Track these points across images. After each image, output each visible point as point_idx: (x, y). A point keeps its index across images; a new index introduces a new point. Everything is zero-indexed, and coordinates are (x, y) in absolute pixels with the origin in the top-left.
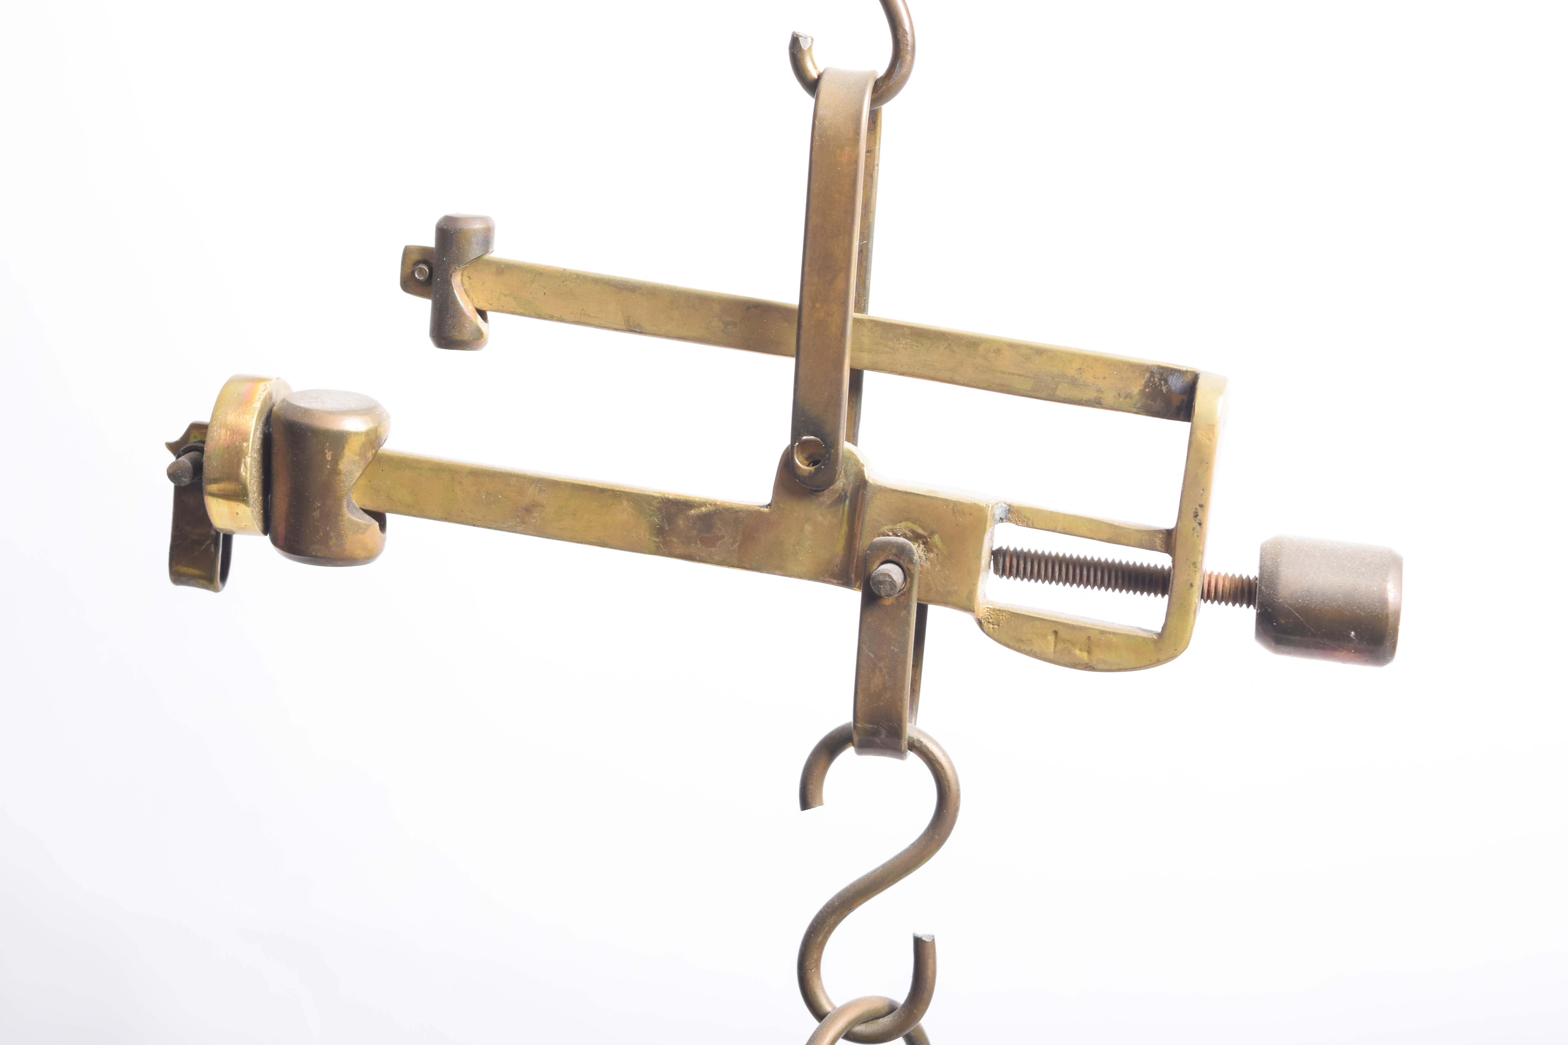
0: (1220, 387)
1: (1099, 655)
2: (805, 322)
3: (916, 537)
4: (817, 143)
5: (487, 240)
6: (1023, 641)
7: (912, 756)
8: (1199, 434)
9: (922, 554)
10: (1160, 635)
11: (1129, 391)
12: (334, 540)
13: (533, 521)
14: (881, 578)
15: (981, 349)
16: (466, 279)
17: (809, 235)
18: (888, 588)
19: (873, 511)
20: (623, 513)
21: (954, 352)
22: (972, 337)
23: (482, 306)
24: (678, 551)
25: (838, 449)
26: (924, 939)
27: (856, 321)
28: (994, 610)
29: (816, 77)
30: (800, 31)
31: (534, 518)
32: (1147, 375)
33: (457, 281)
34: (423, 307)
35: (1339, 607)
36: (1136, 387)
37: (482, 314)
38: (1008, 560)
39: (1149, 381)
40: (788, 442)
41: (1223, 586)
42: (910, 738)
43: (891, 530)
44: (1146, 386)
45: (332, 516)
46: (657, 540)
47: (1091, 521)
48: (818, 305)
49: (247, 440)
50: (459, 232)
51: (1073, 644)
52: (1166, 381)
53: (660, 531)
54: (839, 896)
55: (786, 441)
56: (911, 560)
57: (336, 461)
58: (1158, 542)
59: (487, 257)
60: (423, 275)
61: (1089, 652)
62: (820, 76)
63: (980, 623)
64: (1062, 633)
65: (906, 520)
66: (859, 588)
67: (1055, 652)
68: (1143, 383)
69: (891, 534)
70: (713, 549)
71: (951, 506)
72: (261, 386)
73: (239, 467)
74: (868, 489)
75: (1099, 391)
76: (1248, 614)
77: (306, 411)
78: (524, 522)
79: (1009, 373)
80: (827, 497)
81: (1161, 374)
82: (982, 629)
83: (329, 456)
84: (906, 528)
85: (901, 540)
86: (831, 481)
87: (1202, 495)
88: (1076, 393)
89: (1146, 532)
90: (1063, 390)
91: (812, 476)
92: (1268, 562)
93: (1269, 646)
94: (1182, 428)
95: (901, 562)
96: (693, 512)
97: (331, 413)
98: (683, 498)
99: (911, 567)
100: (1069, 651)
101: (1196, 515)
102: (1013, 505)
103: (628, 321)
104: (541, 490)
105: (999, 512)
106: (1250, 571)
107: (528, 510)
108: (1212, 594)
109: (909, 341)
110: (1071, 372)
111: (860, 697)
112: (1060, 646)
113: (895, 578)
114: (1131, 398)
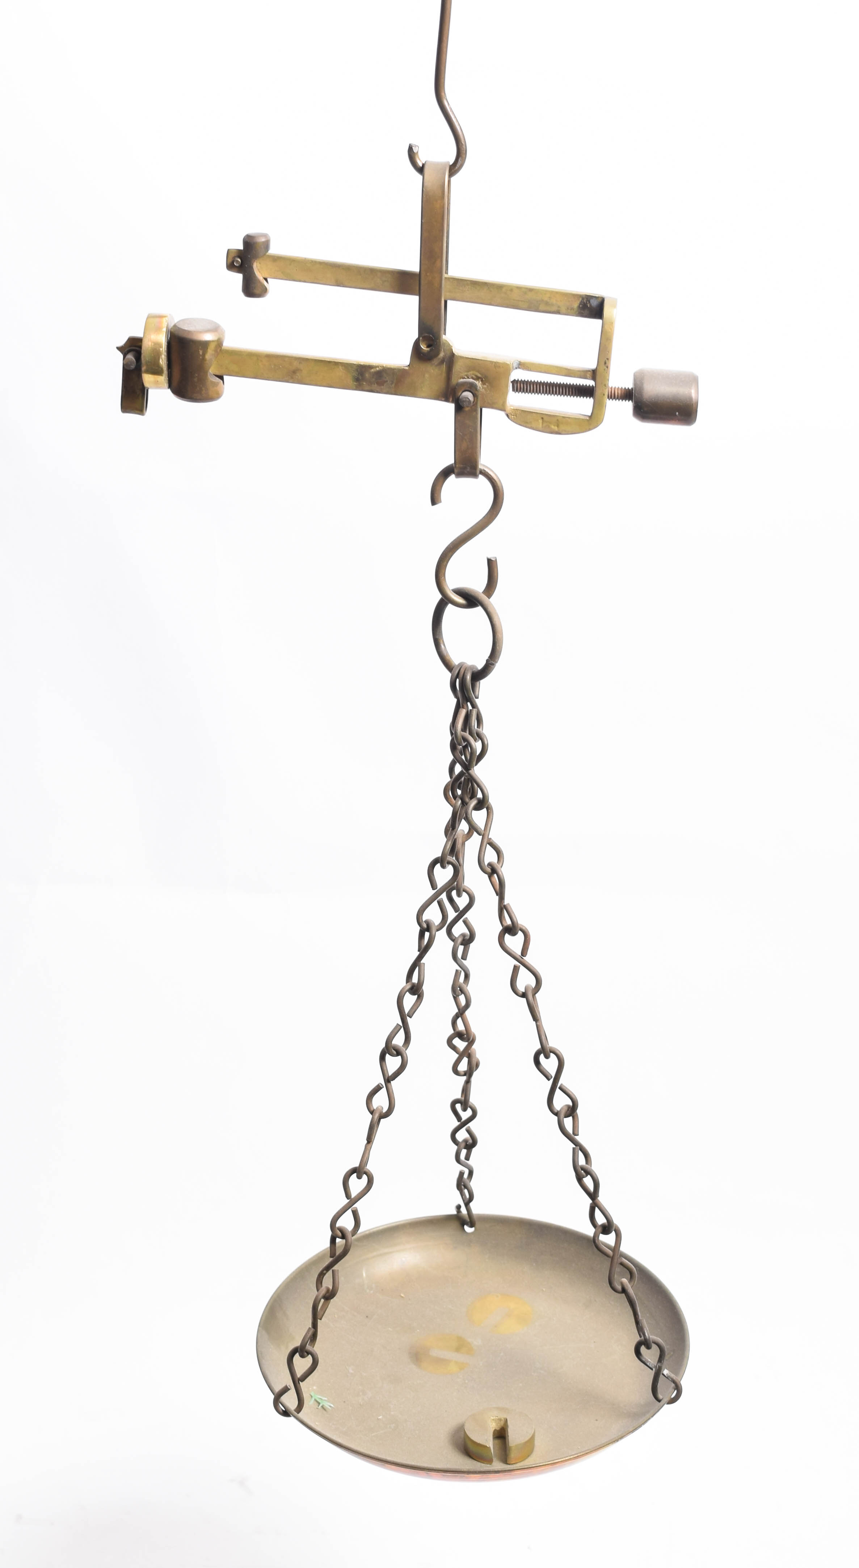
0: (614, 305)
1: (562, 427)
2: (422, 282)
3: (477, 378)
4: (424, 199)
5: (267, 245)
6: (527, 423)
7: (481, 476)
8: (606, 327)
9: (481, 386)
10: (590, 417)
11: (572, 306)
12: (204, 391)
13: (297, 377)
14: (464, 399)
15: (504, 290)
16: (258, 264)
17: (423, 242)
18: (467, 403)
19: (458, 367)
20: (340, 372)
21: (491, 291)
22: (499, 284)
23: (265, 277)
24: (366, 388)
25: (440, 340)
26: (492, 559)
27: (446, 278)
28: (514, 409)
29: (421, 166)
30: (413, 142)
31: (297, 376)
32: (581, 299)
33: (256, 266)
34: (239, 277)
35: (671, 401)
36: (576, 305)
37: (266, 280)
38: (519, 385)
39: (582, 301)
40: (417, 336)
41: (618, 393)
42: (480, 469)
43: (466, 375)
44: (580, 304)
45: (203, 380)
46: (356, 384)
47: (557, 367)
48: (428, 274)
49: (162, 347)
50: (255, 243)
51: (550, 423)
52: (589, 302)
53: (357, 380)
54: (452, 543)
55: (415, 335)
56: (476, 389)
57: (204, 354)
58: (588, 375)
59: (267, 254)
60: (238, 263)
61: (558, 426)
62: (423, 165)
63: (508, 416)
64: (546, 418)
65: (473, 370)
66: (452, 402)
67: (542, 427)
68: (579, 302)
69: (466, 377)
70: (382, 387)
71: (494, 363)
72: (164, 320)
73: (159, 360)
74: (455, 357)
75: (559, 307)
76: (629, 405)
77: (189, 332)
78: (292, 378)
79: (517, 300)
80: (436, 361)
81: (587, 299)
82: (509, 418)
83: (201, 352)
84: (473, 374)
85: (471, 380)
86: (438, 354)
87: (608, 354)
88: (548, 309)
89: (583, 371)
90: (542, 307)
91: (429, 352)
92: (638, 383)
93: (640, 420)
94: (598, 322)
95: (472, 391)
96: (372, 370)
97: (201, 332)
98: (368, 364)
99: (476, 392)
100: (549, 427)
101: (605, 363)
102: (521, 361)
103: (337, 282)
104: (300, 363)
105: (515, 365)
106: (630, 385)
107: (294, 372)
108: (612, 396)
109: (470, 287)
110: (546, 299)
111: (457, 453)
112: (544, 425)
113: (470, 399)
114: (573, 310)
